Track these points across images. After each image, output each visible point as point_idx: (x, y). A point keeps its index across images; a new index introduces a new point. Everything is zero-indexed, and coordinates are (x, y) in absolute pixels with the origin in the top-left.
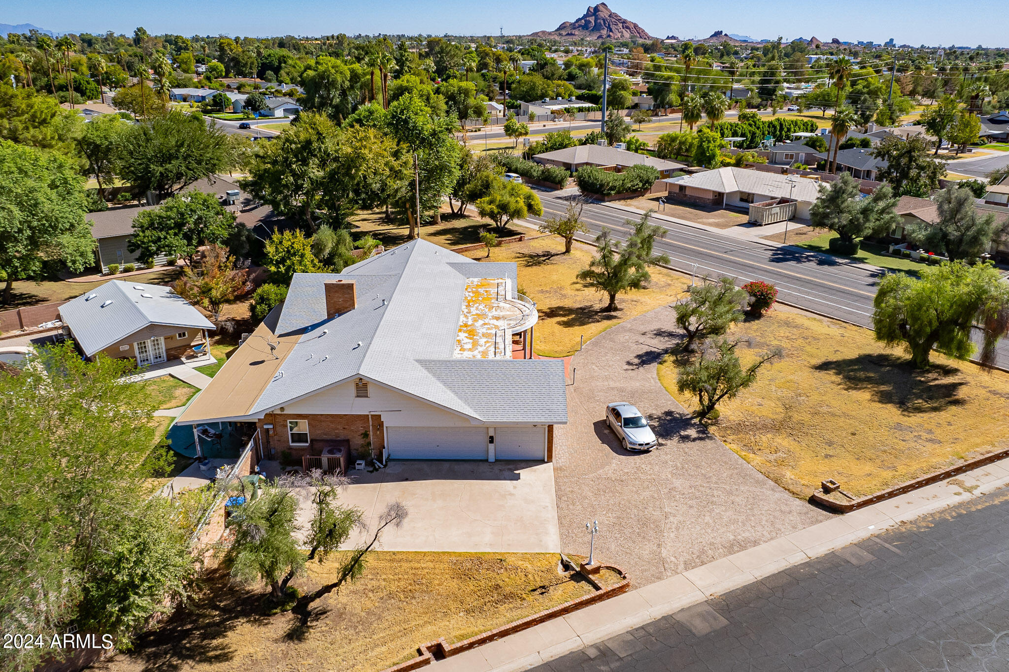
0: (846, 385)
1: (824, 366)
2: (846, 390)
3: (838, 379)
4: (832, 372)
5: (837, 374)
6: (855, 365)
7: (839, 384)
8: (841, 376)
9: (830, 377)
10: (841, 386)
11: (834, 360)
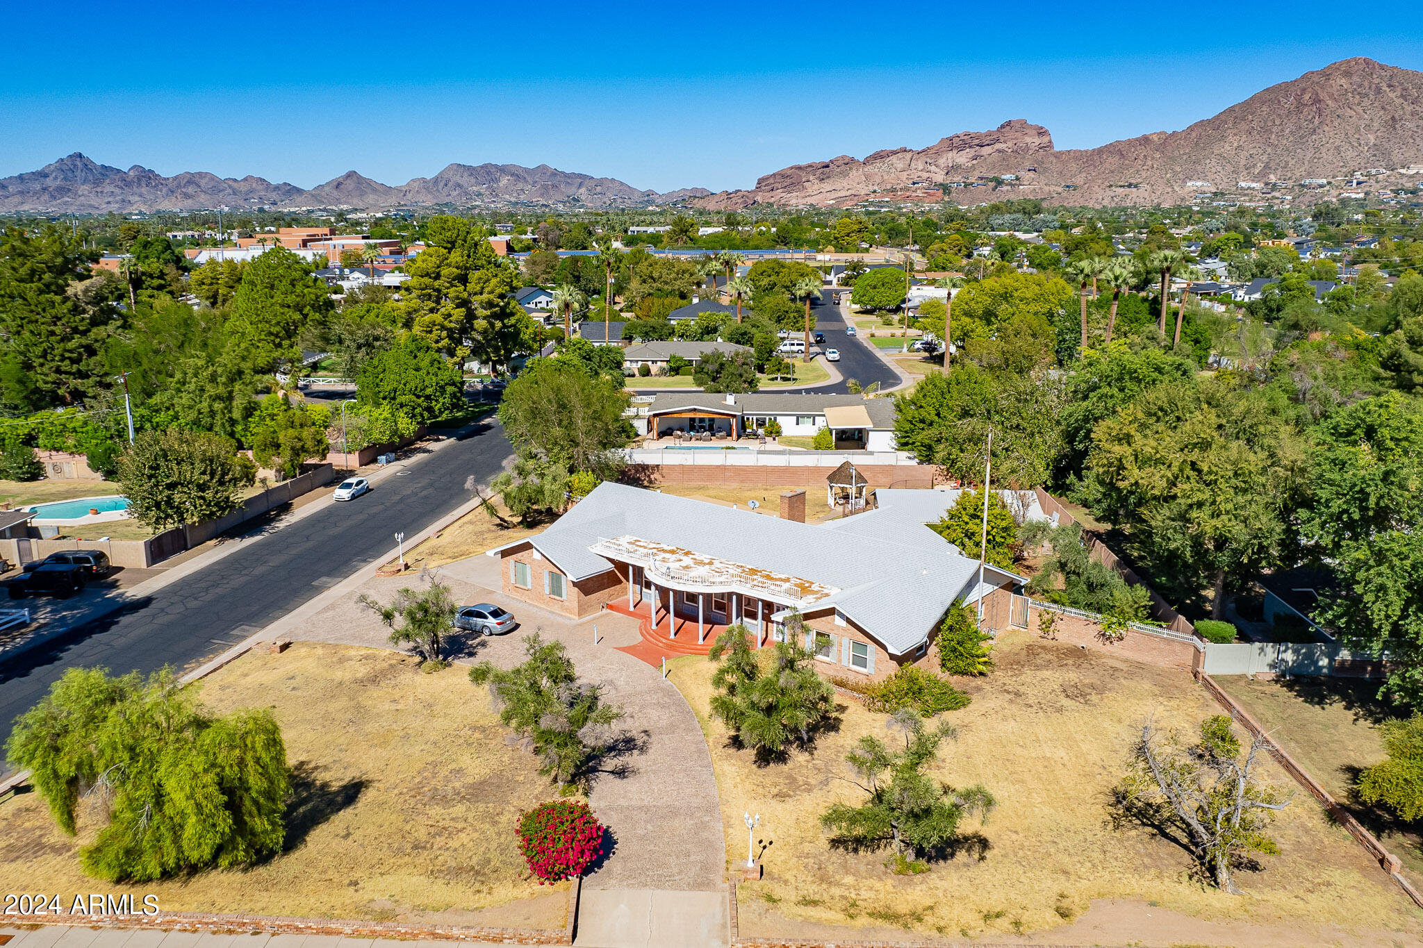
0: (305, 771)
1: (352, 792)
2: (302, 763)
3: (321, 777)
4: (335, 786)
5: (325, 785)
6: (304, 814)
7: (316, 768)
8: (318, 783)
9: (336, 778)
10: (311, 766)
11: (341, 813)
